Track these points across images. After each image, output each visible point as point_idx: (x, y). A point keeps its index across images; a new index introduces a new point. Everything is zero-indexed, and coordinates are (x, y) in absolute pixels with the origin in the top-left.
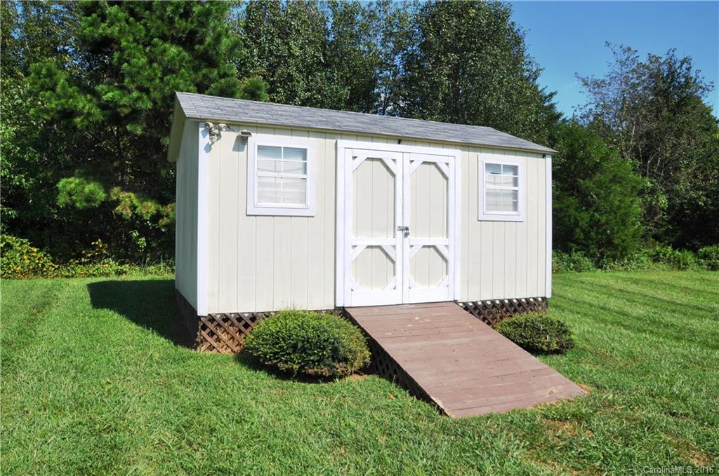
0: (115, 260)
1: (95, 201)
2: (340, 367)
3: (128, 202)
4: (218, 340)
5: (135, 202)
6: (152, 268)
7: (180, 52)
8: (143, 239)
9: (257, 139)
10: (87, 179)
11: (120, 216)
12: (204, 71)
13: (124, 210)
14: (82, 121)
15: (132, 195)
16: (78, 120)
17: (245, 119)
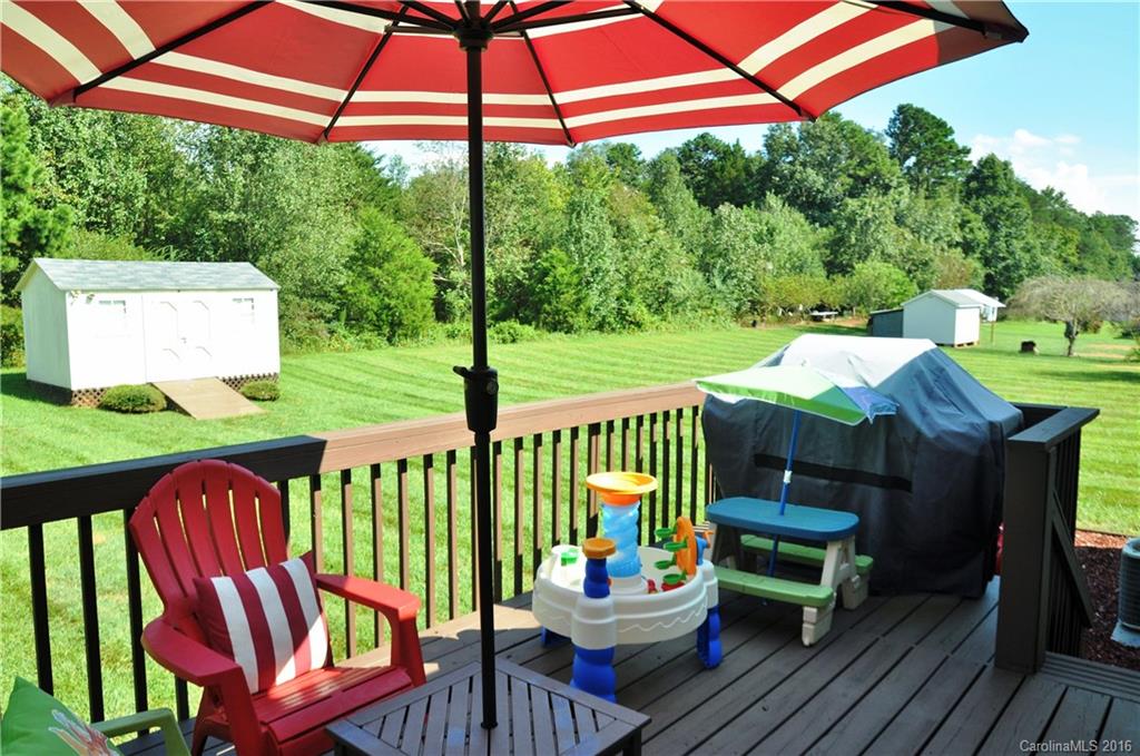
4: (84, 402)
17: (90, 286)
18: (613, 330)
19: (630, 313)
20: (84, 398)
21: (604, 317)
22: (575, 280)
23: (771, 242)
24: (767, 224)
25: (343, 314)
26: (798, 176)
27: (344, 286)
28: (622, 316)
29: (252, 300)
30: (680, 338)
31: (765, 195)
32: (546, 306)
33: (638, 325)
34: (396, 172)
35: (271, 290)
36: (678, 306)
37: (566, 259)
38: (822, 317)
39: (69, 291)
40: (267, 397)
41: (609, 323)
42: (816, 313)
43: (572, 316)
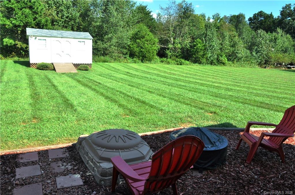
0: (18, 57)
1: (12, 44)
2: (48, 69)
3: (19, 44)
4: (33, 67)
5: (21, 44)
6: (26, 59)
7: (29, 11)
8: (24, 52)
9: (38, 38)
10: (10, 39)
11: (18, 47)
12: (35, 15)
13: (19, 46)
14: (8, 26)
15: (20, 42)
16: (7, 26)
17: (36, 35)
18: (215, 64)
19: (221, 60)
20: (34, 65)
21: (212, 60)
22: (203, 48)
23: (275, 42)
24: (274, 37)
25: (129, 53)
26: (291, 23)
27: (130, 45)
28: (218, 60)
29: (84, 42)
30: (238, 69)
31: (277, 28)
32: (194, 55)
33: (224, 64)
34: (158, 18)
35: (90, 39)
36: (239, 59)
37: (201, 42)
38: (291, 67)
39: (30, 35)
40: (84, 69)
41: (214, 62)
42: (289, 66)
43: (201, 59)
